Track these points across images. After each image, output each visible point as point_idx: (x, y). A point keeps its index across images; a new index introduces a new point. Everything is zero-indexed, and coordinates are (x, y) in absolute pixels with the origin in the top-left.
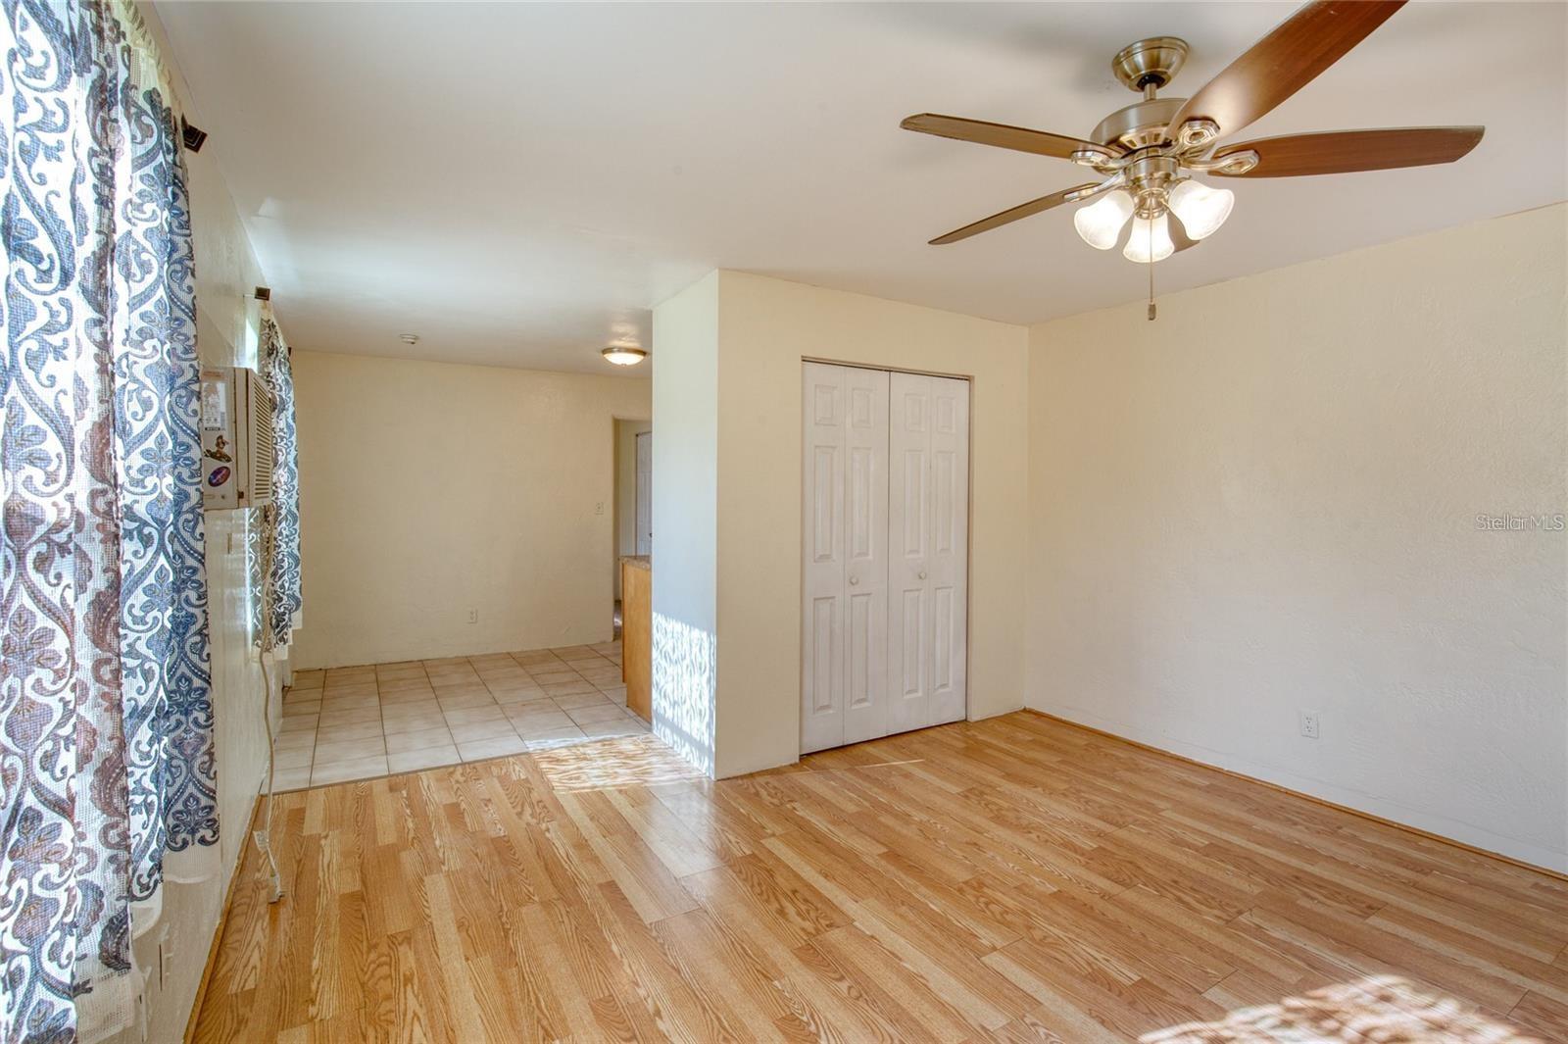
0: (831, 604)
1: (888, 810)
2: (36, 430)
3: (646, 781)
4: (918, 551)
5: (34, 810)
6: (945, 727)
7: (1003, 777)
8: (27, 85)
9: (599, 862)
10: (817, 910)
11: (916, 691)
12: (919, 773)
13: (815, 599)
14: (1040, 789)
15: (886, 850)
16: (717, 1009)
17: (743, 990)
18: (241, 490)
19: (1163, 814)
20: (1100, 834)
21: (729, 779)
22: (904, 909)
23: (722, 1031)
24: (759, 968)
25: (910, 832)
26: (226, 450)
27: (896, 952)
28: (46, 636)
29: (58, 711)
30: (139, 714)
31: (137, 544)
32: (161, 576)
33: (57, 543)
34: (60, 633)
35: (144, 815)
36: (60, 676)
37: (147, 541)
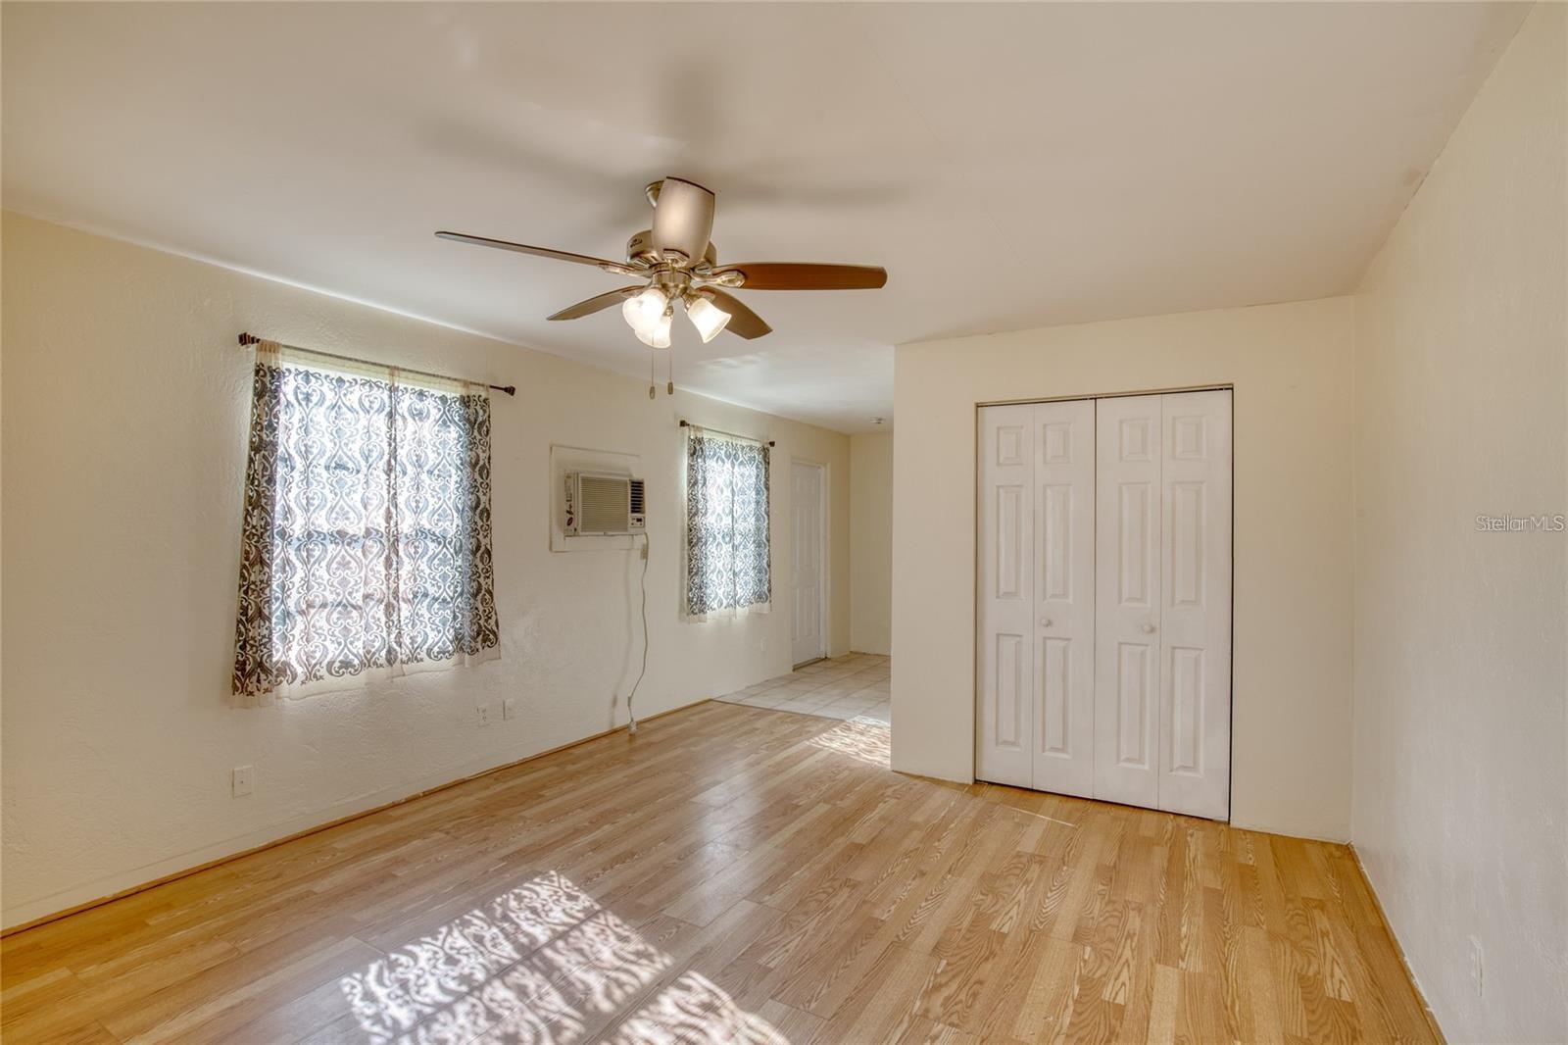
0: (1017, 643)
4: (1142, 601)
11: (1140, 761)
13: (998, 634)
18: (576, 527)
26: (572, 510)
28: (349, 562)
29: (353, 583)
30: (435, 599)
31: (436, 544)
32: (445, 555)
33: (353, 540)
34: (353, 561)
35: (436, 633)
36: (353, 573)
37: (439, 543)
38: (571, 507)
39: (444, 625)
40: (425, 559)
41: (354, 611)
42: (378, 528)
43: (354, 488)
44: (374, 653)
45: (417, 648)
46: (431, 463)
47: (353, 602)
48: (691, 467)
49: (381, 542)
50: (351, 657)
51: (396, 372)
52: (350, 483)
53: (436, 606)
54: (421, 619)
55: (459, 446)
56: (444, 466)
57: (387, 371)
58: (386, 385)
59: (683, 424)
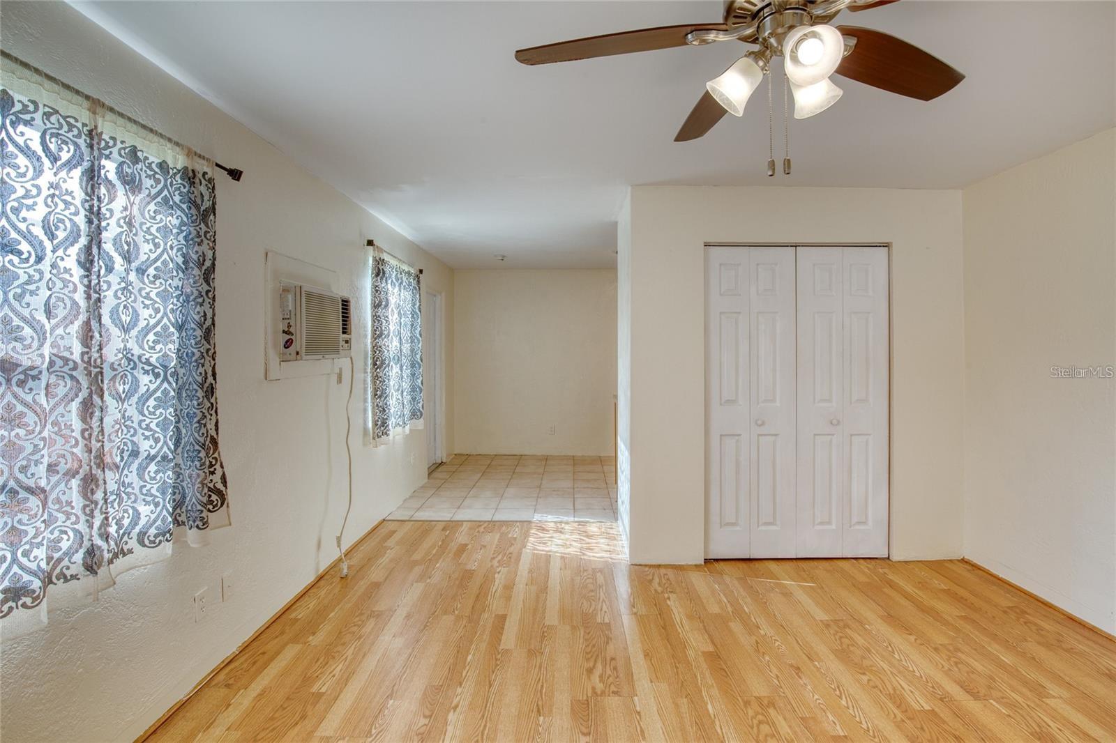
0: (737, 441)
1: (745, 620)
2: (18, 327)
3: (584, 554)
4: (830, 401)
5: (14, 489)
6: (861, 561)
7: (882, 617)
8: (17, 182)
9: (509, 600)
10: (617, 677)
11: (829, 523)
12: (800, 595)
13: (721, 435)
14: (912, 638)
15: (712, 650)
16: (490, 720)
17: (517, 714)
18: (298, 350)
19: (1048, 701)
20: (945, 699)
21: (640, 565)
22: (684, 702)
23: (480, 736)
24: (540, 703)
25: (746, 640)
26: (292, 330)
27: (646, 732)
28: (22, 415)
29: (29, 448)
30: (151, 458)
31: (151, 377)
32: (165, 392)
33: (30, 375)
34: (30, 414)
35: (152, 507)
36: (30, 433)
37: (157, 376)
38: (289, 326)
39: (164, 493)
40: (134, 399)
41: (32, 498)
42: (66, 354)
43: (32, 287)
44: (60, 560)
45: (124, 534)
46: (143, 258)
47: (31, 483)
48: (376, 290)
49: (72, 377)
50: (26, 577)
51: (99, 110)
52: (24, 278)
53: (153, 467)
54: (129, 490)
55: (181, 237)
56: (164, 263)
57: (86, 104)
58: (84, 125)
59: (370, 243)
